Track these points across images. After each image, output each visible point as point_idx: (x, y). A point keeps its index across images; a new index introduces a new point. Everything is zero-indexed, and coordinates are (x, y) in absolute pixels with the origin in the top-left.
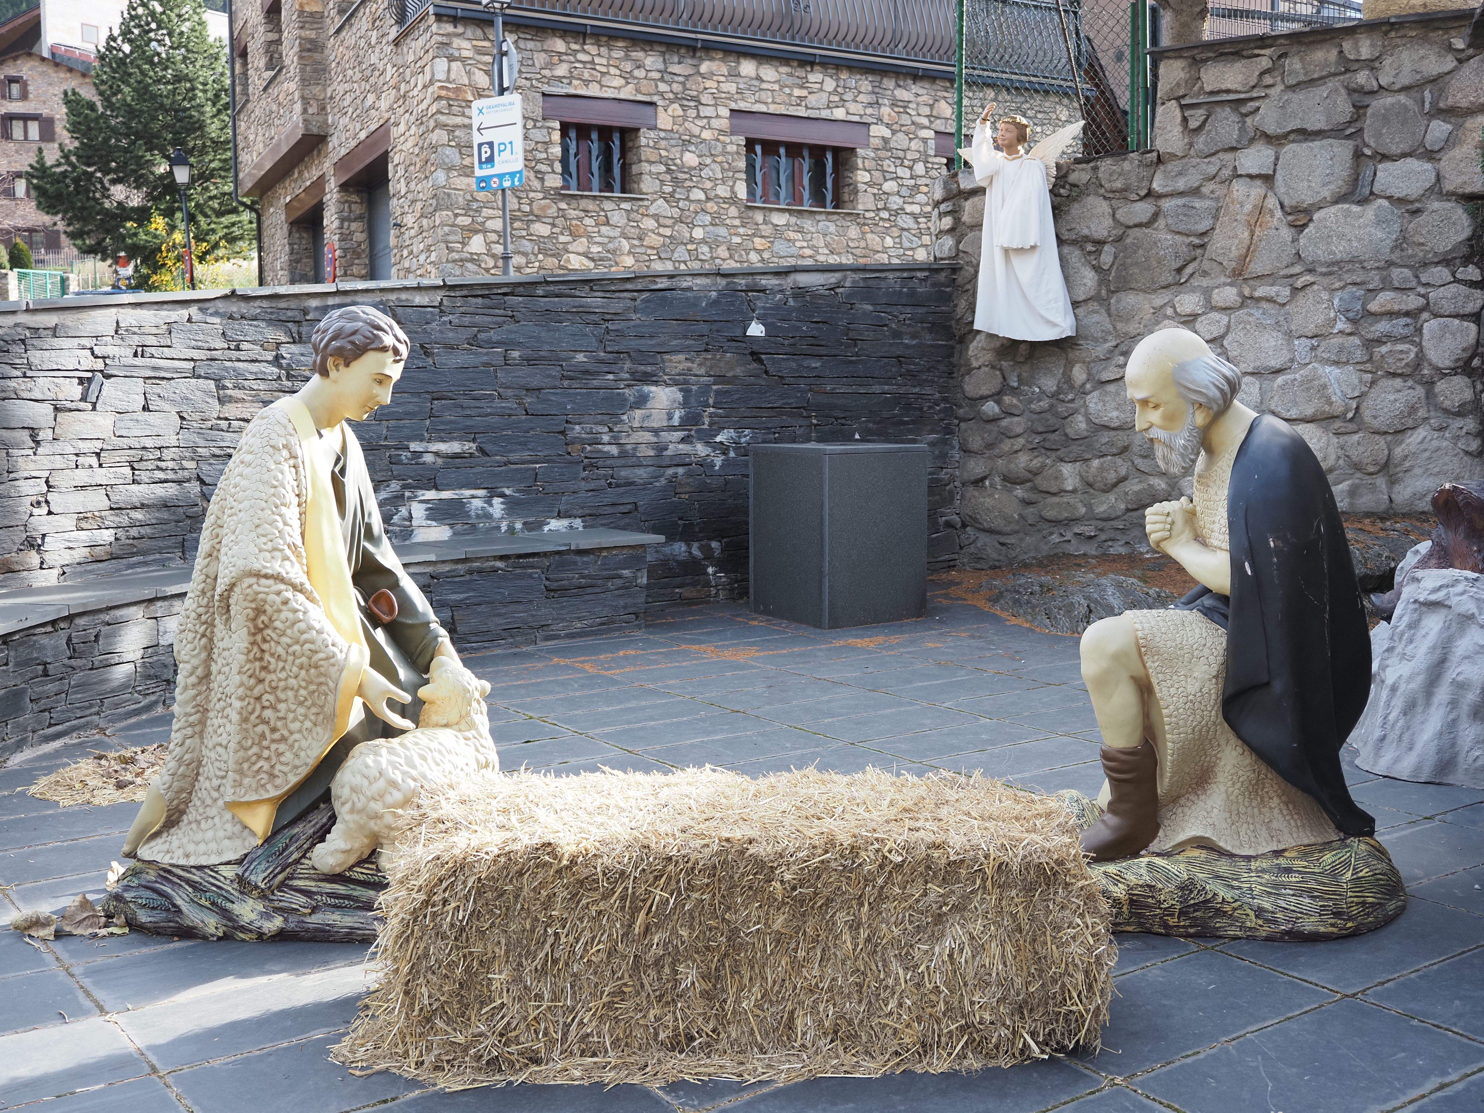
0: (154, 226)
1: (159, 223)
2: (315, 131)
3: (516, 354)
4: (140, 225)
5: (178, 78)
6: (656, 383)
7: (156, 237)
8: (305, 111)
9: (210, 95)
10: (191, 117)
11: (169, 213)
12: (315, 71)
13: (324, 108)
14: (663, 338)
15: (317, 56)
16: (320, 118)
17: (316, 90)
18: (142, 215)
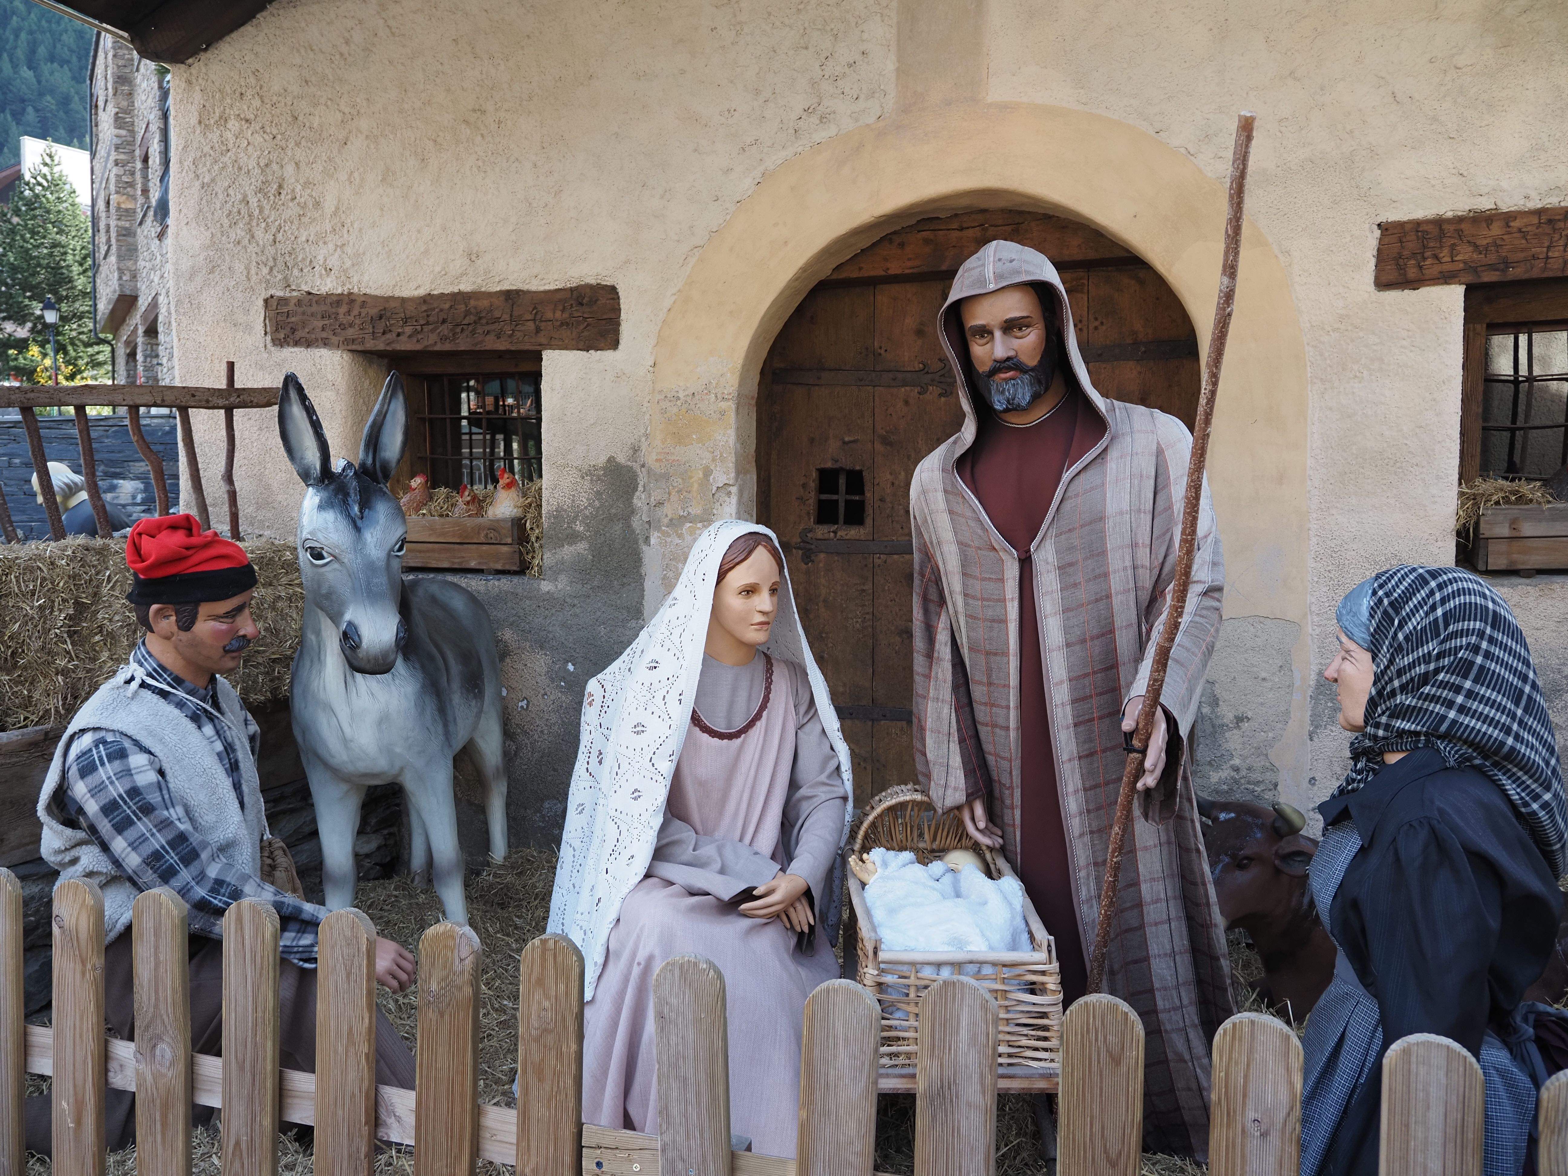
0: (31, 353)
1: (34, 351)
2: (128, 293)
3: (17, 461)
4: (20, 352)
5: (55, 245)
6: (124, 478)
7: (32, 361)
8: (120, 278)
9: (78, 258)
10: (62, 274)
11: (42, 345)
12: (129, 250)
13: (135, 277)
14: (128, 453)
15: (130, 239)
16: (132, 284)
17: (130, 264)
18: (22, 345)
